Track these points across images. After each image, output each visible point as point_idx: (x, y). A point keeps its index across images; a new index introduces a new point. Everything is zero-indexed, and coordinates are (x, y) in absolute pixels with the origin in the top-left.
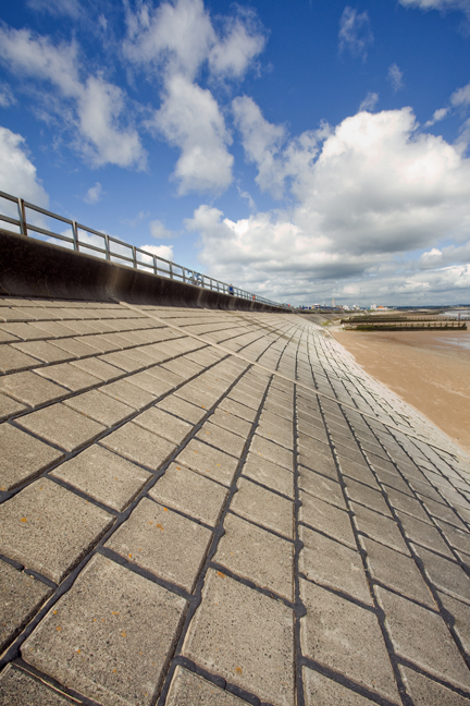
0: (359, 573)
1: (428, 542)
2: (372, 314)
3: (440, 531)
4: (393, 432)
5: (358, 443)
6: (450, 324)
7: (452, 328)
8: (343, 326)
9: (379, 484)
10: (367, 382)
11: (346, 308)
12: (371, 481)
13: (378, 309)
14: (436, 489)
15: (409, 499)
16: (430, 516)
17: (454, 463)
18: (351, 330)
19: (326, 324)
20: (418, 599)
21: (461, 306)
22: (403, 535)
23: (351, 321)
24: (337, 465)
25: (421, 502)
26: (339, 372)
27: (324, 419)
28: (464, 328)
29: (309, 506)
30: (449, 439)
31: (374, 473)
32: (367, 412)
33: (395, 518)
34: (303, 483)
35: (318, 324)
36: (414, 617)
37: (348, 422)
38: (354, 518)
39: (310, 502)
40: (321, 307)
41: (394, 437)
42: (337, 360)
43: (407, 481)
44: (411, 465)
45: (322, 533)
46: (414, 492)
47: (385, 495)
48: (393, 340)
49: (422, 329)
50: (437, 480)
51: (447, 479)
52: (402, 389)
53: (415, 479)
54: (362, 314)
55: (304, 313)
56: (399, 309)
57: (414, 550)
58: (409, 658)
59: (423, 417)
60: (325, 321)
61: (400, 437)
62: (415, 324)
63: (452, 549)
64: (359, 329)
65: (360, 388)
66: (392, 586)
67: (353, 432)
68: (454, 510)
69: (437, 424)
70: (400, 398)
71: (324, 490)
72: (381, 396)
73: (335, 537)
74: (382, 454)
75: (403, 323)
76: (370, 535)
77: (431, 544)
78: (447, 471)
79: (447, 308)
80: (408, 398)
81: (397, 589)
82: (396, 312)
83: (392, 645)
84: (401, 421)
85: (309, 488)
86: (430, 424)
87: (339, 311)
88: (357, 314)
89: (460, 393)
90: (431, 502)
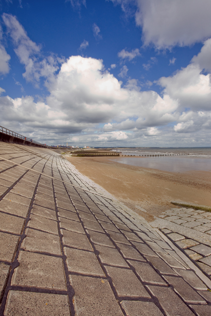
0: (57, 244)
1: (94, 229)
2: (84, 150)
3: (100, 224)
4: (87, 193)
5: (69, 196)
6: (114, 154)
7: (115, 156)
8: (71, 154)
9: (76, 210)
10: (79, 175)
11: (73, 147)
12: (73, 209)
13: (86, 148)
14: (102, 211)
15: (89, 214)
16: (97, 220)
17: (111, 202)
18: (75, 156)
19: (63, 154)
20: (85, 249)
21: (118, 147)
22: (83, 227)
23: (75, 153)
24: (56, 204)
25: (94, 215)
26: (66, 171)
27: (53, 187)
28: (118, 155)
29: (35, 220)
30: (111, 195)
31: (74, 206)
32: (76, 185)
33: (81, 222)
34: (33, 211)
35: (60, 153)
36: (81, 255)
37: (66, 189)
38: (60, 223)
39: (36, 218)
40: (61, 146)
41: (87, 194)
42: (67, 167)
43: (89, 209)
44: (92, 203)
45: (40, 230)
46: (92, 212)
47: (78, 214)
48: (93, 160)
49: (104, 156)
50: (102, 208)
51: (107, 207)
52: (94, 178)
53: (93, 208)
54: (80, 150)
55: (53, 148)
56: (95, 148)
57: (87, 232)
58: (75, 271)
59: (102, 188)
60: (63, 152)
61: (89, 194)
62: (101, 154)
63: (104, 229)
64: (78, 156)
65: (75, 177)
66: (73, 246)
67: (68, 192)
68: (108, 217)
69: (107, 190)
70: (93, 181)
71: (46, 214)
72: (84, 180)
73: (47, 231)
74: (80, 200)
75: (96, 154)
76: (66, 229)
77: (95, 229)
78: (107, 205)
79: (113, 148)
80: (96, 182)
81: (76, 247)
82: (94, 149)
83: (67, 268)
84: (91, 188)
85: (37, 213)
86: (104, 190)
87: (70, 148)
88: (78, 150)
89: (116, 178)
90: (98, 215)
